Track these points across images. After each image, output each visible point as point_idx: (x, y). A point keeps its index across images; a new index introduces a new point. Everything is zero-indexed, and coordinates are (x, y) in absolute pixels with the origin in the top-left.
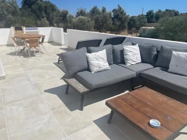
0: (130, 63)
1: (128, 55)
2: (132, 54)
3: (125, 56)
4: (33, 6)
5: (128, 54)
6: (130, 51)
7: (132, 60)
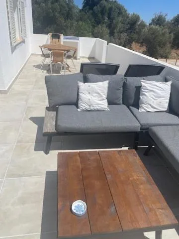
0: (145, 108)
1: (145, 95)
2: (153, 95)
3: (141, 97)
4: (95, 8)
5: (145, 93)
6: (151, 91)
7: (150, 105)
